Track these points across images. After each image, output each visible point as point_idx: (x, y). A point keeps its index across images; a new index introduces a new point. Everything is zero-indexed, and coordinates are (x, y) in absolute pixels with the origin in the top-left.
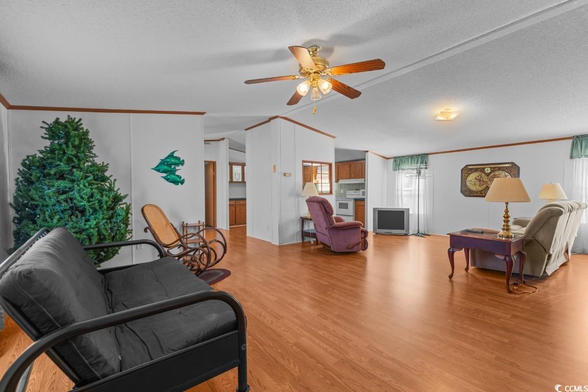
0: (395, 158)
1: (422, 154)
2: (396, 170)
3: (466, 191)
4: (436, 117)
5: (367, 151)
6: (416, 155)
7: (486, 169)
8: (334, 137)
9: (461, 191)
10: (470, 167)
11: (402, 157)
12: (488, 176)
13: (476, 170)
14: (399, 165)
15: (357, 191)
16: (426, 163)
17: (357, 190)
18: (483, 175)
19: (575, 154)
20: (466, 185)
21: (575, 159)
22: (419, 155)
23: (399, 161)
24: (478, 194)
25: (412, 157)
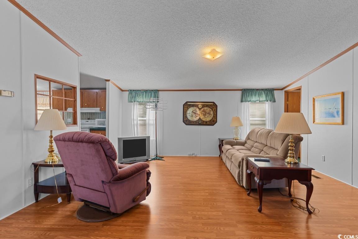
0: (131, 90)
1: (154, 90)
2: (132, 102)
3: (186, 121)
4: (205, 54)
5: (109, 81)
6: (150, 90)
7: (199, 105)
8: (78, 54)
9: (184, 122)
10: (189, 103)
11: (137, 90)
12: (200, 110)
13: (193, 106)
14: (135, 97)
15: (89, 121)
16: (158, 98)
17: (89, 119)
18: (197, 110)
19: (244, 100)
20: (186, 117)
21: (243, 103)
22: (152, 90)
23: (134, 94)
24: (194, 123)
25: (146, 91)
